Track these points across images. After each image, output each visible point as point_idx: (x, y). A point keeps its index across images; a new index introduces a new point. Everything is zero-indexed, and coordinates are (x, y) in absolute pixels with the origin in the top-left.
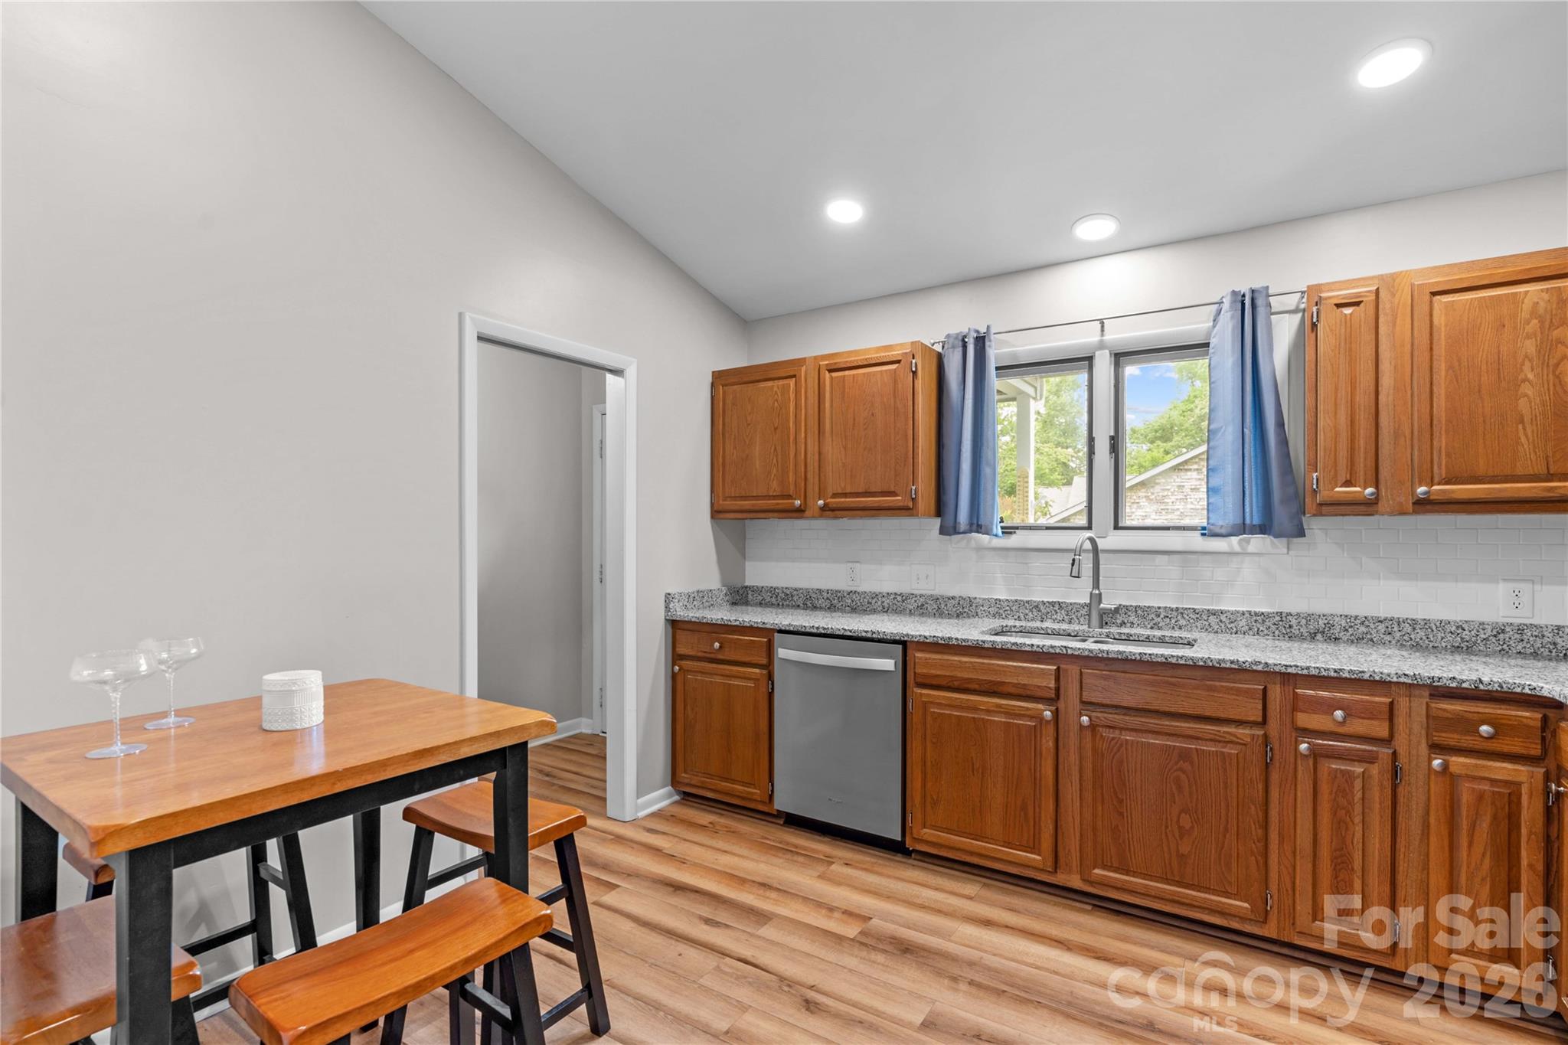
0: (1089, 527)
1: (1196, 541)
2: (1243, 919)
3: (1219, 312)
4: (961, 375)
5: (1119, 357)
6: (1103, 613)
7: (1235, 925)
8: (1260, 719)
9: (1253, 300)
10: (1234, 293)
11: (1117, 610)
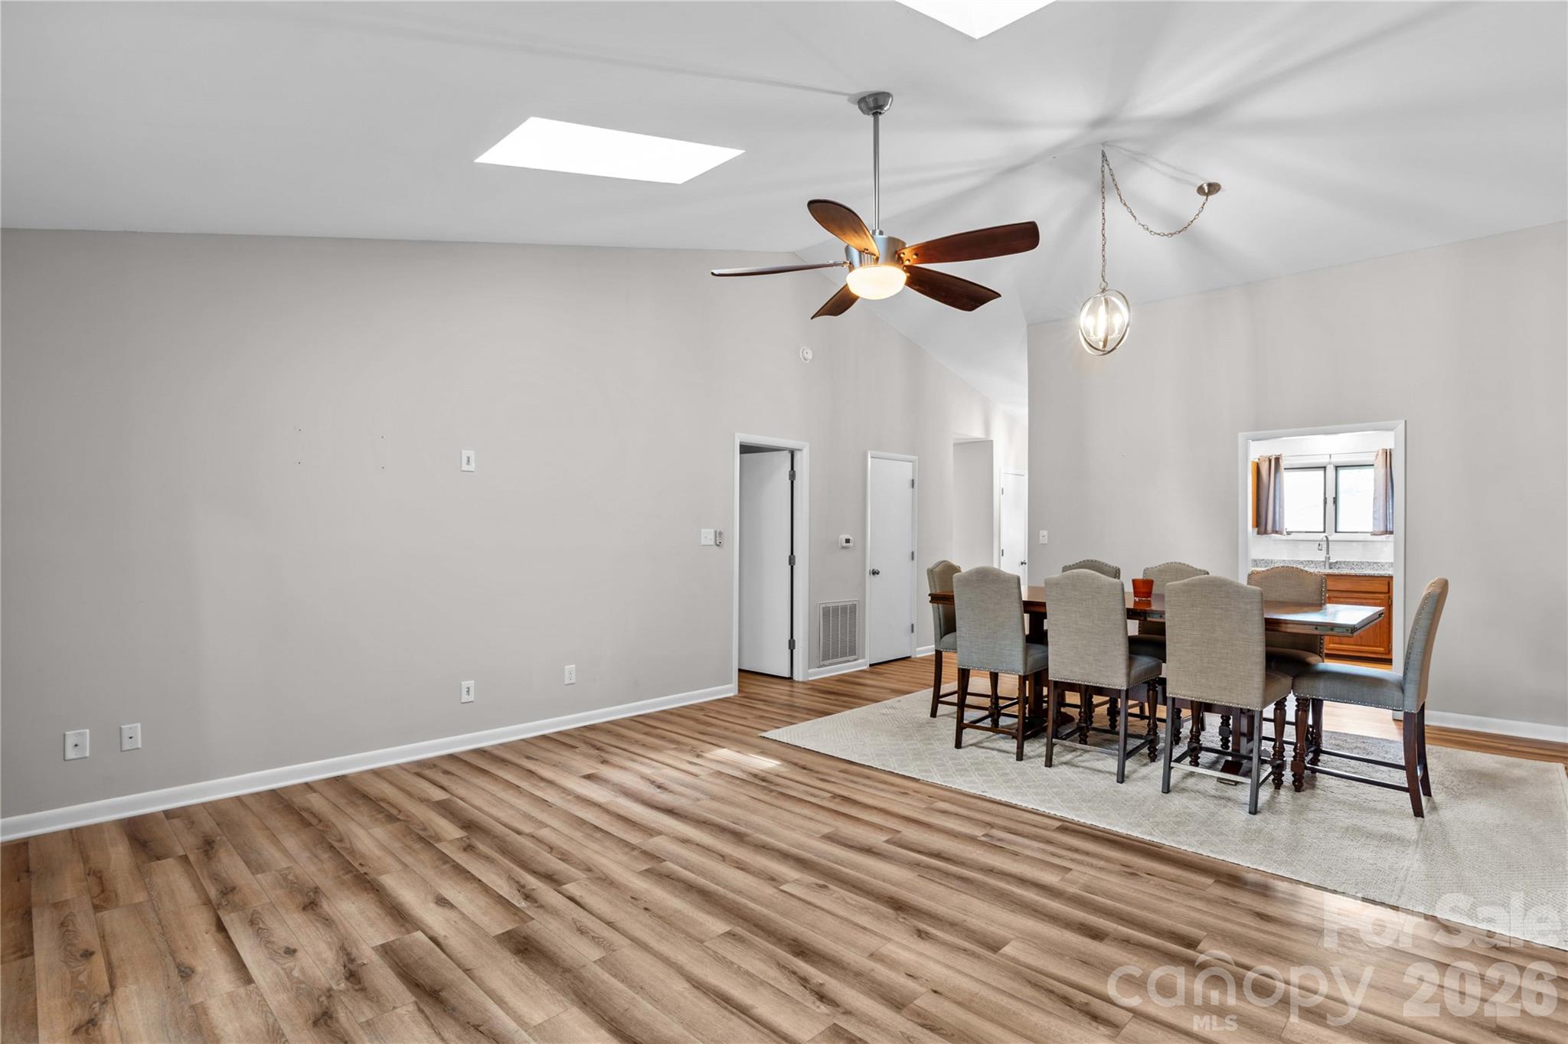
0: (1324, 532)
1: (1369, 537)
2: (1383, 654)
3: (1377, 455)
4: (1268, 472)
5: (1337, 467)
6: (1330, 564)
7: (1380, 656)
8: (1387, 591)
9: (1390, 452)
10: (1383, 449)
11: (1337, 562)
